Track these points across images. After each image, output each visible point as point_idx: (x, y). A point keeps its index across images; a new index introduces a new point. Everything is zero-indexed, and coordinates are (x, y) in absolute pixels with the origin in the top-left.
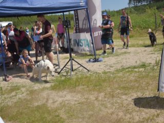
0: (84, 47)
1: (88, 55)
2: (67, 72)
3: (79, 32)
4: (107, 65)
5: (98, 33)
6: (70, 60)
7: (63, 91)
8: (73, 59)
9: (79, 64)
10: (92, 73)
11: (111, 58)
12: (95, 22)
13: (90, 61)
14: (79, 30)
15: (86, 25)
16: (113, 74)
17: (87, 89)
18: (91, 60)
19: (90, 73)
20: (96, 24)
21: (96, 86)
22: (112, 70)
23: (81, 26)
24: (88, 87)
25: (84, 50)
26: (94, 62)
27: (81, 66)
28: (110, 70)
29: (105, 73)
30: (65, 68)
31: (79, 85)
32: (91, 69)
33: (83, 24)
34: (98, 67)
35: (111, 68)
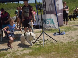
0: (49, 24)
1: (53, 30)
2: (40, 42)
3: (46, 14)
4: (69, 37)
5: (60, 14)
6: (42, 33)
7: (39, 56)
8: (45, 33)
9: (49, 36)
10: (58, 43)
11: (71, 32)
12: (58, 6)
13: (55, 34)
14: (46, 12)
15: (51, 8)
16: (75, 44)
17: (58, 54)
18: (57, 33)
19: (57, 43)
20: (58, 8)
21: (65, 52)
22: (74, 40)
23: (47, 10)
24: (58, 53)
25: (50, 27)
26: (58, 35)
27: (51, 37)
28: (72, 41)
29: (69, 43)
30: (38, 39)
31: (51, 52)
32: (57, 40)
33: (49, 8)
34: (63, 38)
35: (73, 39)
